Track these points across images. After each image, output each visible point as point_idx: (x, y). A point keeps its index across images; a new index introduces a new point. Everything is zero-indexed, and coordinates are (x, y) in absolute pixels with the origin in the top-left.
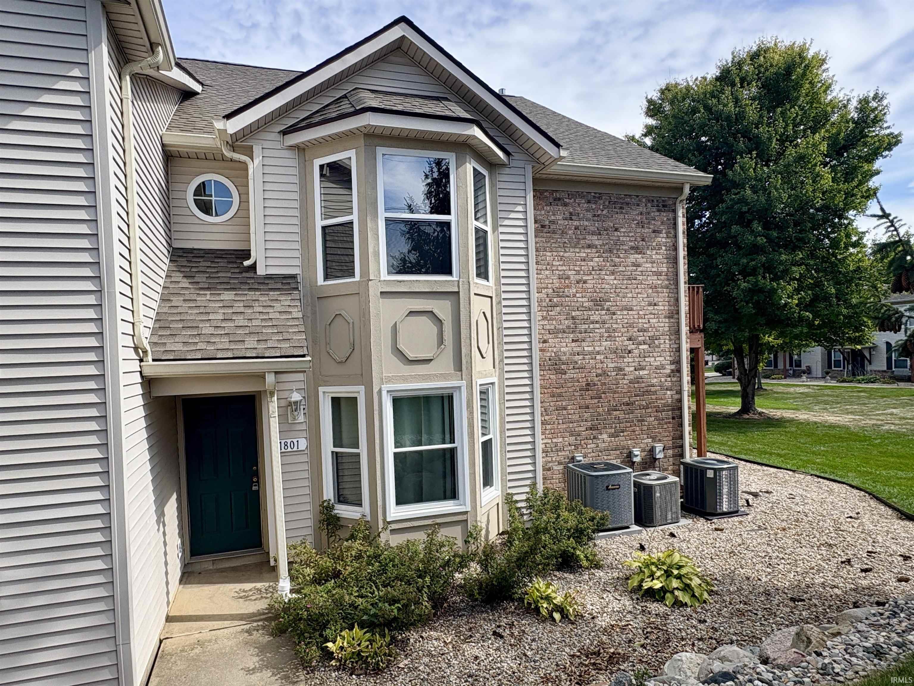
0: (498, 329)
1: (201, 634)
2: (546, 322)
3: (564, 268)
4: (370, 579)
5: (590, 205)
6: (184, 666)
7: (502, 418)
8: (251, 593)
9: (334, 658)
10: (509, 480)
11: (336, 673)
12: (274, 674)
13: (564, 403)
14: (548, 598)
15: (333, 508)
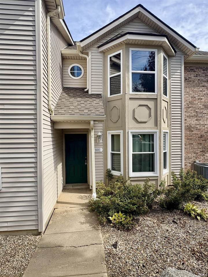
0: (170, 114)
1: (67, 208)
2: (186, 113)
3: (194, 94)
4: (124, 196)
5: (204, 71)
6: (61, 218)
7: (170, 145)
8: (83, 197)
9: (112, 223)
10: (172, 167)
11: (113, 228)
12: (90, 226)
13: (192, 142)
14: (194, 210)
15: (110, 172)
